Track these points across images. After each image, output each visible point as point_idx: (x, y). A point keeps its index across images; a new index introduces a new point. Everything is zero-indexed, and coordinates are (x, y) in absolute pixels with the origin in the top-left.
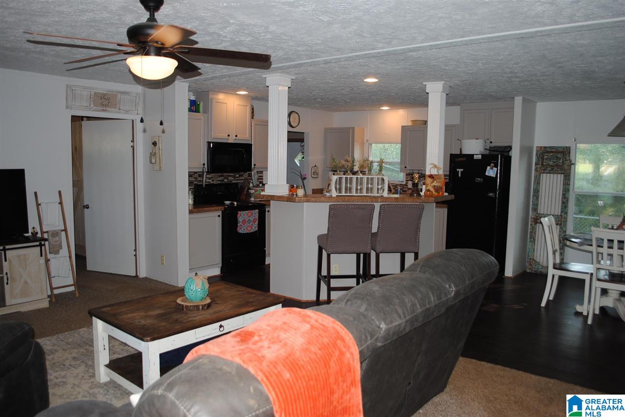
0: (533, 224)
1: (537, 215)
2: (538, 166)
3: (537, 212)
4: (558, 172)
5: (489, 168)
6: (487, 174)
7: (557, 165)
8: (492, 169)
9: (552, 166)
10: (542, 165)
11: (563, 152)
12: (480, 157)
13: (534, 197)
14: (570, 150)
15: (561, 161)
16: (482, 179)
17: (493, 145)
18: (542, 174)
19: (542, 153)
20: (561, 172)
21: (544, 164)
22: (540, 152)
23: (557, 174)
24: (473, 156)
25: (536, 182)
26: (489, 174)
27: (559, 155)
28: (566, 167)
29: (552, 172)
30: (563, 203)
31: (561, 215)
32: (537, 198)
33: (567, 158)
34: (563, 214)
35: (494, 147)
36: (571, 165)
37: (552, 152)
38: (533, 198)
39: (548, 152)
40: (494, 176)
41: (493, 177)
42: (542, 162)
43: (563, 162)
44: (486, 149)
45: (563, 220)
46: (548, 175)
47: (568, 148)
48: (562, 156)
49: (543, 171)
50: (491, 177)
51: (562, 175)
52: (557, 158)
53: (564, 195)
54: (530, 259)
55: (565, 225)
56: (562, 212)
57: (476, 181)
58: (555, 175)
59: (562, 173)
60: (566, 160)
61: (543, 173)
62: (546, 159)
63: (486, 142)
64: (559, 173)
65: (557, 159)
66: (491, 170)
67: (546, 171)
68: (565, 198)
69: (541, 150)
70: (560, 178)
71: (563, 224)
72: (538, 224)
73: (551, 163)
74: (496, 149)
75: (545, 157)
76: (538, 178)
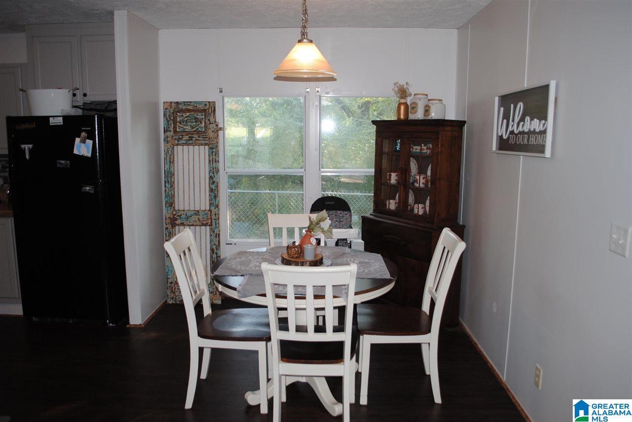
0: (169, 226)
1: (174, 213)
2: (168, 134)
3: (174, 207)
4: (199, 142)
5: (78, 140)
6: (76, 152)
7: (198, 132)
8: (84, 142)
9: (188, 133)
10: (175, 131)
11: (204, 110)
12: (60, 121)
13: (167, 185)
14: (215, 107)
15: (203, 125)
16: (69, 162)
17: (89, 99)
18: (175, 147)
19: (173, 113)
20: (205, 142)
21: (178, 130)
22: (170, 112)
23: (200, 145)
24: (49, 121)
25: (168, 159)
26: (80, 152)
27: (200, 116)
28: (211, 134)
29: (190, 142)
30: (211, 190)
31: (210, 210)
32: (172, 186)
33: (212, 120)
34: (212, 208)
35: (92, 103)
36: (218, 131)
37: (188, 111)
38: (165, 186)
39: (182, 111)
40: (89, 155)
41: (87, 158)
42: (175, 127)
43: (206, 127)
44: (75, 107)
45: (213, 217)
46: (186, 147)
47: (211, 104)
48: (203, 117)
49: (176, 142)
50: (83, 157)
51: (207, 147)
52: (196, 119)
53: (211, 178)
54: (171, 283)
55: (217, 225)
56: (211, 205)
57: (58, 165)
58: (196, 147)
59: (206, 144)
60: (210, 123)
61: (177, 145)
62: (180, 123)
63: (74, 95)
64: (202, 145)
65: (196, 122)
66: (83, 145)
67: (181, 142)
68: (214, 182)
69: (171, 107)
70: (204, 151)
71: (214, 223)
72: (177, 228)
73: (188, 128)
74: (92, 106)
75: (178, 120)
76: (170, 153)
